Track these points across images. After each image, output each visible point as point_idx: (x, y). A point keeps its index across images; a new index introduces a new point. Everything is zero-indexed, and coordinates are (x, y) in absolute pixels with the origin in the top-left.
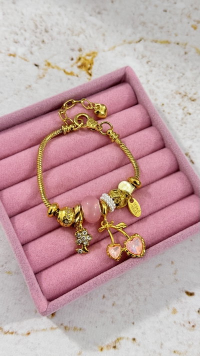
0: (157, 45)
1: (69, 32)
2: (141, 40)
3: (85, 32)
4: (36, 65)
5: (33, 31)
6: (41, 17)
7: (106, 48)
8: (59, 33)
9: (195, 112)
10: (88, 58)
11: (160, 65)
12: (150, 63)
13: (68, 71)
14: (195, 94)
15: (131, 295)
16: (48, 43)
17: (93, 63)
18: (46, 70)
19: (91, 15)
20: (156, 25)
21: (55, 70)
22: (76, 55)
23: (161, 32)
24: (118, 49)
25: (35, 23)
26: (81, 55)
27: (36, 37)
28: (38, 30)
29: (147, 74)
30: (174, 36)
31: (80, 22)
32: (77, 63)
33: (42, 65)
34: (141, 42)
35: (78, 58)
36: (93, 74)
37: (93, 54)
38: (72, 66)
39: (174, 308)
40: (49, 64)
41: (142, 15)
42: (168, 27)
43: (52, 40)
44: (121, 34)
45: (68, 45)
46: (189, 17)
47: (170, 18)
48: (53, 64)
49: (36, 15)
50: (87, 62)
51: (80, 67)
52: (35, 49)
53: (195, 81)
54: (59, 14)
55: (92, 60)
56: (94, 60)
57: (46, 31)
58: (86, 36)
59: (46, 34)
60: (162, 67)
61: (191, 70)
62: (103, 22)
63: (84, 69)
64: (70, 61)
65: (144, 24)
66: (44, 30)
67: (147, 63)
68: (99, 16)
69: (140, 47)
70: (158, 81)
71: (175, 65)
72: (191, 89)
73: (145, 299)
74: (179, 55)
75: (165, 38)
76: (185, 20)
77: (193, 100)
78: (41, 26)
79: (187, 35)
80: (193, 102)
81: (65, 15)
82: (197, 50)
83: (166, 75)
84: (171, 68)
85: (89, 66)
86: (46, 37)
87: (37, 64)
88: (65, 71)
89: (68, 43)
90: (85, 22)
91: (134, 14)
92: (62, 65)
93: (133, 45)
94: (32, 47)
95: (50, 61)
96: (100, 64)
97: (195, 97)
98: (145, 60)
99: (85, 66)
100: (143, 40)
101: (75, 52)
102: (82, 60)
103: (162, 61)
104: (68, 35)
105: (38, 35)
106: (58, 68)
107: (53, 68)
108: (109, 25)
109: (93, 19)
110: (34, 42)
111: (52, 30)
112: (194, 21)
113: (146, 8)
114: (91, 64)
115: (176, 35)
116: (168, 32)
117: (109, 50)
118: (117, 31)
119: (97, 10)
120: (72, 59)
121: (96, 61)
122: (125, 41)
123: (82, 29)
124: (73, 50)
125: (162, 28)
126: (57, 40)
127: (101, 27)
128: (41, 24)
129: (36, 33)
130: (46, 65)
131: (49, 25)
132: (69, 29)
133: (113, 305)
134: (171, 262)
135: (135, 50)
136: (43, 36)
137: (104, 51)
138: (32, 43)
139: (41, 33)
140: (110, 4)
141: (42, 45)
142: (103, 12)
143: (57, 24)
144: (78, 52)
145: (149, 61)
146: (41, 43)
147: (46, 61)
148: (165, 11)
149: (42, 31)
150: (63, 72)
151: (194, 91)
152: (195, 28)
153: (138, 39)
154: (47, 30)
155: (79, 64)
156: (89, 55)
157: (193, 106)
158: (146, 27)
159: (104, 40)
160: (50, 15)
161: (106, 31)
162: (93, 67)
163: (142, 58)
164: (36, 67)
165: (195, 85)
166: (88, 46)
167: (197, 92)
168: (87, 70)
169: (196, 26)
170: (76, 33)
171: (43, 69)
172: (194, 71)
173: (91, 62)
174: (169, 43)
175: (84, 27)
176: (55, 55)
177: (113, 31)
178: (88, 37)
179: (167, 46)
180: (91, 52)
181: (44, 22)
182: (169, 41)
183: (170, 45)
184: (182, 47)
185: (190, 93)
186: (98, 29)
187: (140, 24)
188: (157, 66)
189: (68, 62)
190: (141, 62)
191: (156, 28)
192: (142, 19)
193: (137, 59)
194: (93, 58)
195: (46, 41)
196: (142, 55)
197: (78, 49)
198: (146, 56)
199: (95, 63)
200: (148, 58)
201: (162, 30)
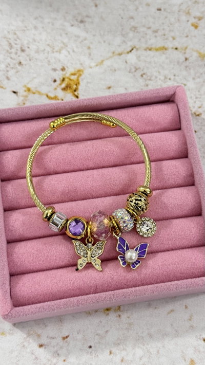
0: (151, 53)
1: (48, 49)
2: (132, 49)
3: (67, 46)
4: (14, 92)
5: (7, 51)
6: (15, 34)
7: (93, 64)
8: (37, 52)
9: (201, 129)
10: (73, 77)
12: (144, 76)
13: (52, 95)
14: (200, 107)
15: (141, 348)
16: (26, 65)
17: (79, 83)
18: (26, 96)
19: (72, 26)
20: (149, 28)
21: (37, 96)
22: (58, 75)
23: (156, 37)
24: (107, 63)
25: (8, 41)
26: (65, 74)
27: (11, 58)
28: (13, 50)
30: (171, 39)
31: (61, 35)
32: (60, 84)
33: (22, 92)
34: (133, 51)
35: (62, 79)
36: (80, 96)
37: (79, 73)
38: (56, 89)
39: (191, 359)
40: (29, 90)
41: (132, 18)
42: (164, 29)
43: (30, 60)
44: (109, 44)
45: (49, 65)
46: (188, 13)
47: (166, 17)
48: (33, 89)
49: (9, 32)
50: (72, 83)
51: (64, 89)
52: (11, 73)
53: (199, 91)
54: (36, 28)
55: (78, 80)
56: (80, 80)
57: (23, 51)
58: (69, 52)
59: (23, 54)
60: (160, 79)
61: (194, 79)
62: (87, 32)
63: (69, 91)
64: (52, 83)
65: (134, 29)
66: (19, 49)
67: (142, 76)
68: (82, 25)
69: (132, 57)
71: (175, 75)
72: (195, 102)
73: (158, 352)
74: (178, 63)
75: (160, 44)
76: (184, 18)
77: (198, 115)
78: (16, 44)
79: (187, 36)
80: (198, 117)
81: (43, 28)
82: (200, 53)
84: (170, 79)
85: (75, 87)
86: (22, 57)
87: (15, 90)
88: (47, 96)
89: (49, 61)
90: (67, 34)
91: (122, 18)
92: (44, 89)
93: (123, 56)
94: (8, 71)
95: (29, 86)
96: (88, 83)
97: (200, 111)
98: (138, 74)
99: (70, 87)
100: (135, 49)
101: (57, 72)
102: (67, 80)
103: (159, 72)
104: (48, 52)
105: (13, 56)
106: (39, 93)
107: (34, 93)
108: (94, 36)
109: (75, 30)
110: (9, 64)
111: (28, 48)
112: (195, 18)
113: (137, 9)
114: (77, 84)
115: (174, 39)
116: (164, 35)
117: (97, 66)
118: (104, 42)
119: (79, 19)
120: (55, 81)
121: (82, 80)
122: (113, 53)
123: (64, 44)
124: (55, 70)
125: (156, 31)
126: (36, 59)
127: (85, 39)
128: (16, 42)
129: (11, 53)
130: (25, 91)
131: (25, 42)
132: (49, 45)
133: (122, 361)
134: (184, 307)
135: (126, 62)
136: (19, 56)
137: (91, 67)
138: (7, 67)
139: (16, 53)
140: (94, 8)
141: (19, 68)
142: (86, 19)
143: (34, 40)
144: (61, 72)
145: (144, 74)
146: (17, 65)
147: (25, 86)
148: (159, 10)
149: (17, 50)
150: (45, 96)
151: (198, 104)
152: (196, 27)
153: (130, 49)
154: (23, 48)
155: (64, 85)
156: (74, 74)
157: (198, 121)
158: (137, 32)
159: (90, 54)
160: (25, 30)
161: (92, 43)
162: (80, 87)
163: (135, 71)
164: (14, 94)
165: (199, 96)
166: (72, 64)
167: (202, 105)
168: (72, 92)
169: (197, 23)
170: (57, 49)
171: (23, 96)
172: (198, 80)
173: (76, 82)
174: (166, 49)
175: (66, 41)
176: (35, 78)
177: (99, 42)
178: (71, 52)
179: (163, 53)
180: (76, 70)
181: (19, 39)
182: (166, 46)
183: (167, 51)
184: (181, 52)
185: (194, 107)
186: (82, 41)
187: (131, 29)
188: (153, 78)
189: (51, 85)
190: (134, 76)
191: (149, 32)
192: (133, 23)
193: (130, 72)
194: (78, 77)
195: (23, 62)
196: (135, 67)
197: (61, 67)
198: (139, 68)
199: (81, 83)
200: (143, 70)
201: (157, 34)
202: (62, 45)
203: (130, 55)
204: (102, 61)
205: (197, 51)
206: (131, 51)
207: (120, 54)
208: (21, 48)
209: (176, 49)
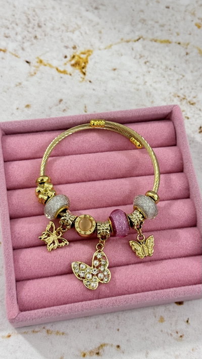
0: (156, 44)
1: (63, 28)
2: (139, 39)
3: (80, 28)
4: (27, 62)
5: (25, 25)
6: (34, 11)
7: (102, 47)
8: (53, 29)
9: (193, 116)
10: (82, 56)
11: (158, 66)
12: (148, 63)
13: (61, 69)
14: (194, 97)
16: (40, 39)
17: (87, 62)
18: (38, 67)
19: (87, 11)
20: (157, 22)
21: (47, 68)
22: (69, 53)
23: (162, 30)
24: (115, 47)
25: (27, 16)
26: (76, 53)
27: (28, 31)
28: (31, 25)
29: (144, 75)
30: (175, 34)
31: (76, 18)
32: (70, 61)
33: (34, 62)
34: (140, 41)
35: (72, 56)
36: (87, 73)
37: (88, 53)
38: (65, 64)
40: (41, 62)
41: (142, 11)
42: (170, 25)
43: (45, 35)
44: (119, 31)
45: (62, 42)
46: (194, 14)
47: (173, 15)
48: (45, 62)
49: (28, 9)
50: (81, 61)
51: (73, 65)
52: (27, 45)
53: (195, 83)
54: (54, 8)
55: (87, 59)
56: (89, 59)
57: (39, 26)
58: (81, 33)
59: (39, 30)
60: (161, 68)
61: (192, 72)
62: (100, 18)
63: (77, 67)
65: (143, 21)
66: (36, 25)
67: (145, 63)
68: (96, 11)
69: (138, 46)
70: (155, 82)
71: (175, 67)
72: (191, 92)
74: (179, 56)
75: (166, 37)
76: (189, 18)
77: (192, 104)
78: (34, 20)
79: (190, 34)
80: (192, 106)
81: (60, 9)
82: (200, 50)
83: (164, 77)
84: (170, 69)
85: (83, 64)
86: (39, 33)
87: (28, 60)
88: (57, 69)
89: (62, 39)
90: (81, 17)
91: (133, 10)
92: (55, 63)
93: (130, 43)
94: (23, 43)
95: (42, 58)
96: (95, 62)
97: (194, 100)
98: (143, 61)
99: (79, 65)
100: (141, 39)
101: (69, 49)
102: (76, 58)
103: (161, 62)
104: (63, 31)
106: (51, 66)
107: (45, 65)
108: (106, 22)
109: (90, 15)
110: (25, 37)
111: (45, 24)
112: (199, 19)
113: (147, 4)
115: (178, 34)
116: (170, 30)
117: (105, 49)
118: (115, 29)
119: (94, 5)
120: (66, 57)
121: (91, 60)
122: (122, 39)
123: (78, 25)
124: (67, 47)
125: (162, 26)
126: (51, 35)
127: (98, 24)
128: (34, 18)
129: (28, 27)
130: (38, 62)
131: (43, 19)
132: (64, 25)
135: (133, 49)
136: (35, 31)
137: (100, 49)
138: (23, 39)
139: (33, 28)
141: (35, 41)
142: (100, 7)
143: (51, 19)
144: (72, 50)
145: (148, 62)
146: (33, 39)
147: (38, 58)
148: (168, 7)
149: (34, 25)
150: (55, 69)
151: (193, 94)
152: (199, 27)
153: (137, 38)
154: (40, 24)
155: (73, 62)
156: (84, 53)
157: (191, 110)
158: (146, 24)
159: (100, 38)
160: (43, 9)
161: (103, 28)
162: (88, 66)
163: (140, 58)
164: (27, 64)
165: (195, 88)
166: (83, 44)
167: (197, 95)
168: (81, 69)
169: (200, 24)
170: (71, 29)
171: (34, 66)
172: (195, 73)
173: (85, 61)
174: (170, 43)
175: (80, 23)
176: (47, 52)
177: (110, 28)
178: (83, 34)
179: (167, 46)
180: (86, 50)
181: (37, 16)
182: (170, 40)
183: (170, 44)
184: (183, 47)
185: (189, 96)
186: (94, 26)
187: (140, 21)
188: (155, 66)
189: (62, 60)
190: (139, 62)
191: (157, 25)
192: (142, 16)
193: (135, 58)
194: (87, 56)
195: (39, 37)
196: (140, 55)
197: (73, 46)
198: (144, 56)
199: (89, 62)
200: (147, 59)
201: (163, 28)
202: (76, 26)
203: (137, 44)
204: (111, 46)
205: (197, 48)
206: (138, 40)
207: (128, 42)
208: (38, 24)
209: (179, 43)
